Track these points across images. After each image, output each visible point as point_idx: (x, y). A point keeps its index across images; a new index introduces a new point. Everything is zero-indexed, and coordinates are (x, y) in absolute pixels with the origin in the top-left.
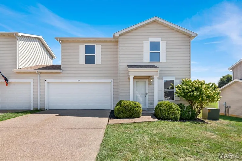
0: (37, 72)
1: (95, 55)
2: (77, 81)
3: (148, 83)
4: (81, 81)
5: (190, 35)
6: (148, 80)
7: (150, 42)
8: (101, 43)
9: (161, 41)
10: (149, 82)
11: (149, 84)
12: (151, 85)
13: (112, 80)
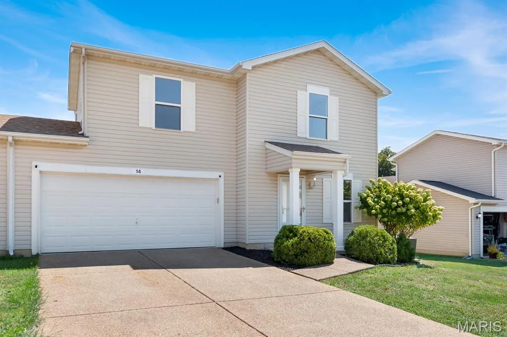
0: (10, 139)
1: (179, 108)
2: (133, 171)
3: (306, 185)
4: (144, 172)
5: (378, 92)
6: (306, 178)
7: (310, 93)
8: (194, 79)
9: (330, 94)
10: (308, 183)
11: (308, 187)
12: (311, 190)
13: (222, 174)
